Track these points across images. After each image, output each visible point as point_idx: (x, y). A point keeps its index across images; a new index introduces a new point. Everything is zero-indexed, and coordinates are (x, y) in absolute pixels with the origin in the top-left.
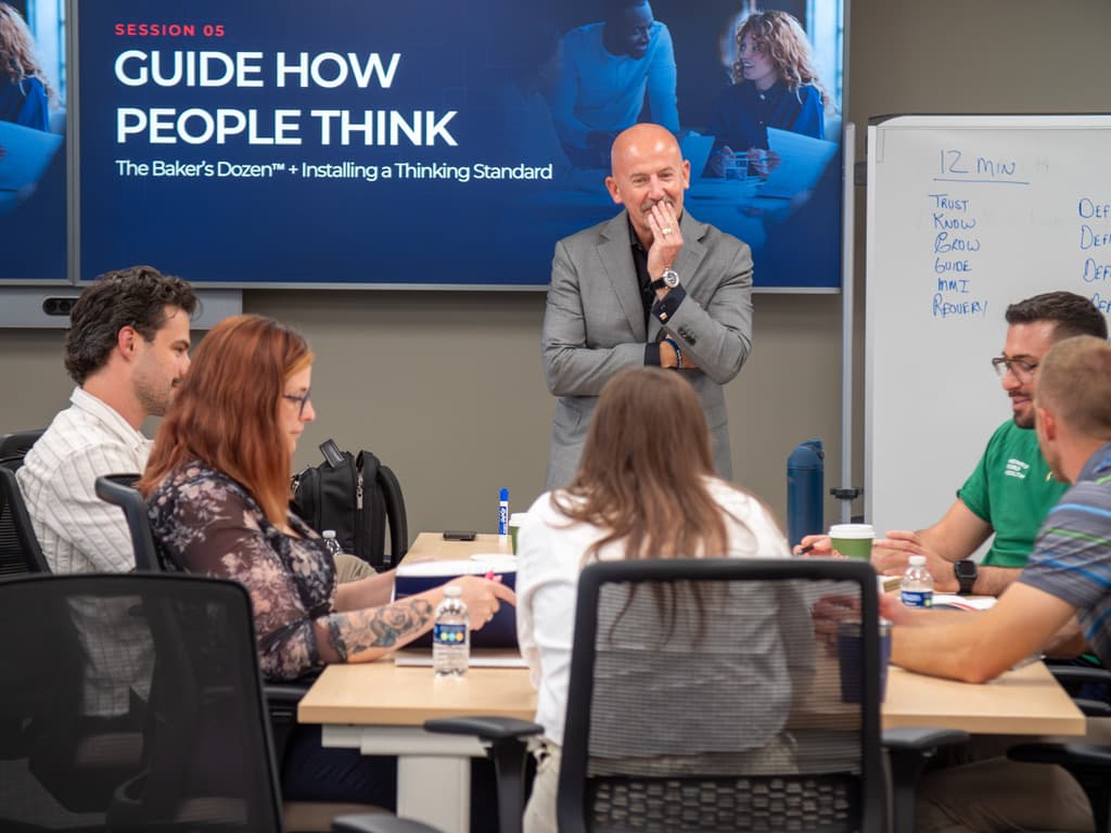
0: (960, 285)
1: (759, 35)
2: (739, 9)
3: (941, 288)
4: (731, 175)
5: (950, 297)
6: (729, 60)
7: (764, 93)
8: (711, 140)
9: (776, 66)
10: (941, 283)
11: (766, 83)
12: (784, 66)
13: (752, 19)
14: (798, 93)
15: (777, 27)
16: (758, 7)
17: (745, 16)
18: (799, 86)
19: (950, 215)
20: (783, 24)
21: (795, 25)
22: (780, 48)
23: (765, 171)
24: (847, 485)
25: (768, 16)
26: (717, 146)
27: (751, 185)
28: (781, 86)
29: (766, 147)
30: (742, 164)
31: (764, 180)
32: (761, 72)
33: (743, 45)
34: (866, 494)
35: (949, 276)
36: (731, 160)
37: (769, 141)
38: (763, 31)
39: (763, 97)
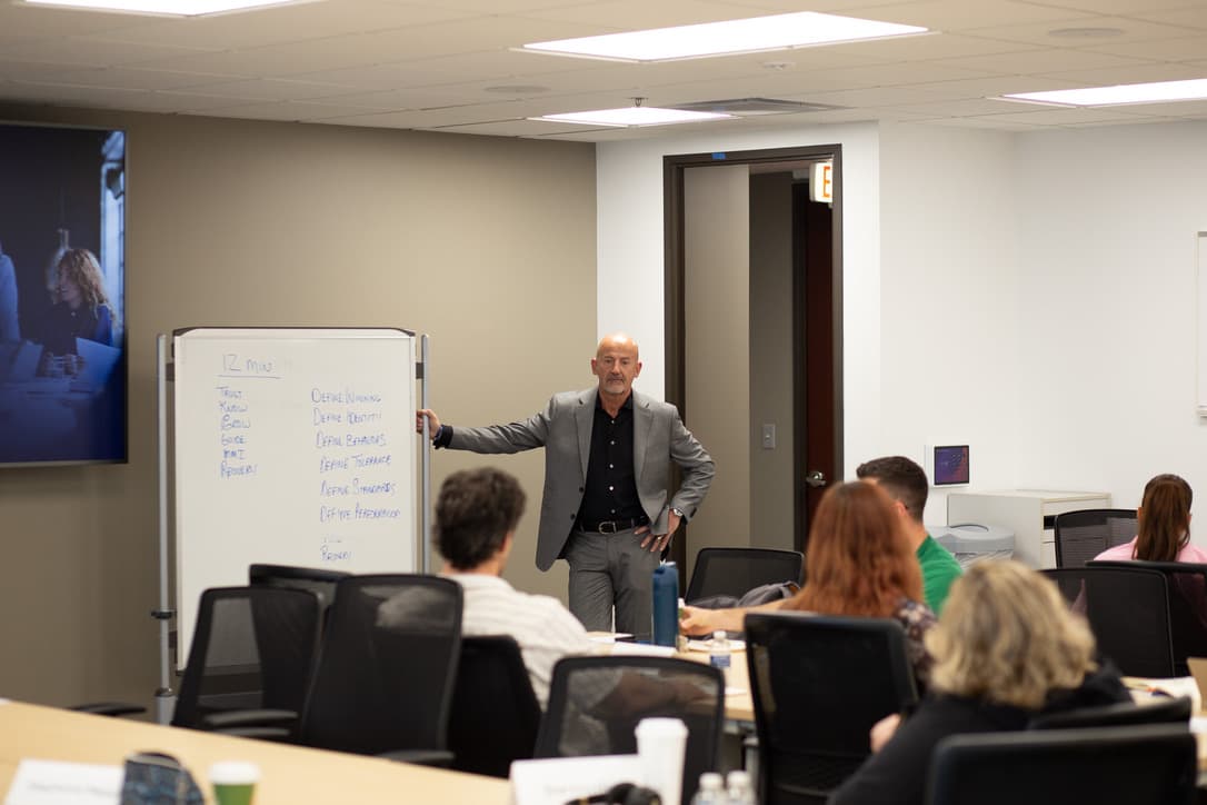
0: (238, 454)
1: (71, 267)
2: (57, 247)
3: (226, 456)
4: (53, 375)
5: (233, 463)
6: (52, 286)
7: (76, 311)
8: (40, 348)
9: (82, 290)
10: (226, 453)
11: (75, 305)
12: (88, 290)
13: (66, 254)
14: (95, 311)
15: (82, 260)
16: (71, 245)
17: (61, 253)
18: (96, 307)
19: (231, 402)
20: (86, 259)
21: (93, 259)
22: (84, 276)
23: (75, 371)
24: (165, 609)
25: (77, 253)
26: (44, 352)
27: (66, 382)
28: (85, 305)
29: (76, 353)
30: (60, 366)
31: (74, 378)
32: (72, 295)
33: (60, 274)
34: (179, 614)
35: (231, 447)
36: (54, 364)
37: (78, 348)
38: (73, 264)
39: (73, 314)
